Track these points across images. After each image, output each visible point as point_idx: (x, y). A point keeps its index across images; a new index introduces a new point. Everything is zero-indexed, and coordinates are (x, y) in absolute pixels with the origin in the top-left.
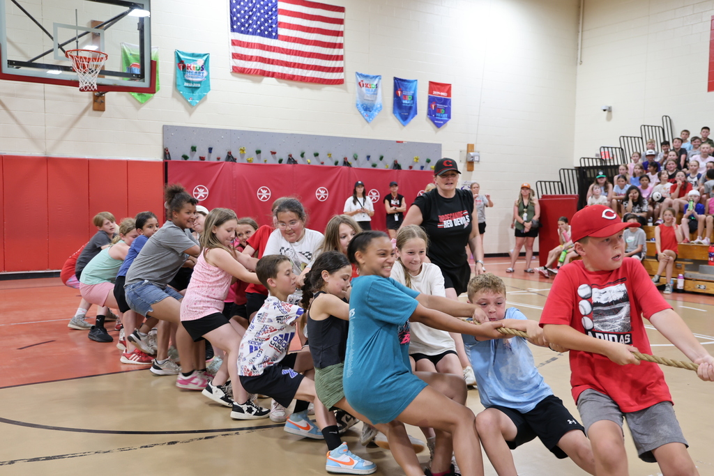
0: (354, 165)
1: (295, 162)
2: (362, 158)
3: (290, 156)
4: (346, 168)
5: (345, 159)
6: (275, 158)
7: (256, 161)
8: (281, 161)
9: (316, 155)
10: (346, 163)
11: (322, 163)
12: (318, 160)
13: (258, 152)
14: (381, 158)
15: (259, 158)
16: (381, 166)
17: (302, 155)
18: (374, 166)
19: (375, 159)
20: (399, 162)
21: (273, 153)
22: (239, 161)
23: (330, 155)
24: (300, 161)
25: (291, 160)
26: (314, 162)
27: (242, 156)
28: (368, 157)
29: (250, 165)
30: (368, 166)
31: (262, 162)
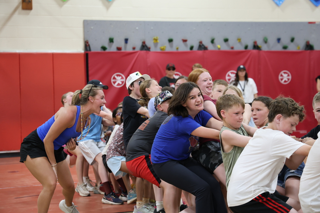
0: (264, 48)
1: (205, 48)
2: (272, 41)
3: (201, 42)
4: (255, 51)
5: (255, 43)
6: (186, 45)
7: (168, 49)
8: (192, 48)
9: (226, 40)
10: (256, 47)
11: (232, 48)
12: (228, 45)
13: (171, 41)
14: (292, 40)
15: (171, 46)
16: (292, 48)
17: (212, 41)
18: (285, 48)
19: (286, 41)
20: (311, 43)
21: (185, 41)
22: (153, 49)
23: (239, 40)
24: (211, 47)
25: (202, 47)
26: (224, 47)
27: (156, 44)
28: (279, 40)
29: (163, 53)
30: (278, 48)
31: (174, 50)
